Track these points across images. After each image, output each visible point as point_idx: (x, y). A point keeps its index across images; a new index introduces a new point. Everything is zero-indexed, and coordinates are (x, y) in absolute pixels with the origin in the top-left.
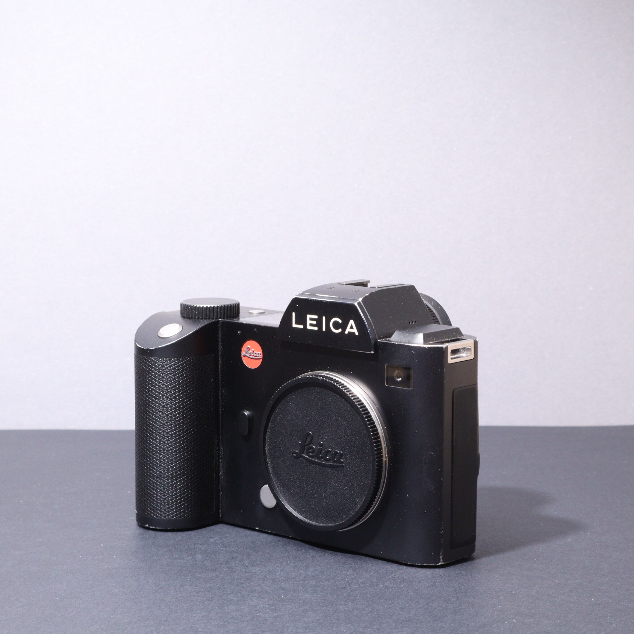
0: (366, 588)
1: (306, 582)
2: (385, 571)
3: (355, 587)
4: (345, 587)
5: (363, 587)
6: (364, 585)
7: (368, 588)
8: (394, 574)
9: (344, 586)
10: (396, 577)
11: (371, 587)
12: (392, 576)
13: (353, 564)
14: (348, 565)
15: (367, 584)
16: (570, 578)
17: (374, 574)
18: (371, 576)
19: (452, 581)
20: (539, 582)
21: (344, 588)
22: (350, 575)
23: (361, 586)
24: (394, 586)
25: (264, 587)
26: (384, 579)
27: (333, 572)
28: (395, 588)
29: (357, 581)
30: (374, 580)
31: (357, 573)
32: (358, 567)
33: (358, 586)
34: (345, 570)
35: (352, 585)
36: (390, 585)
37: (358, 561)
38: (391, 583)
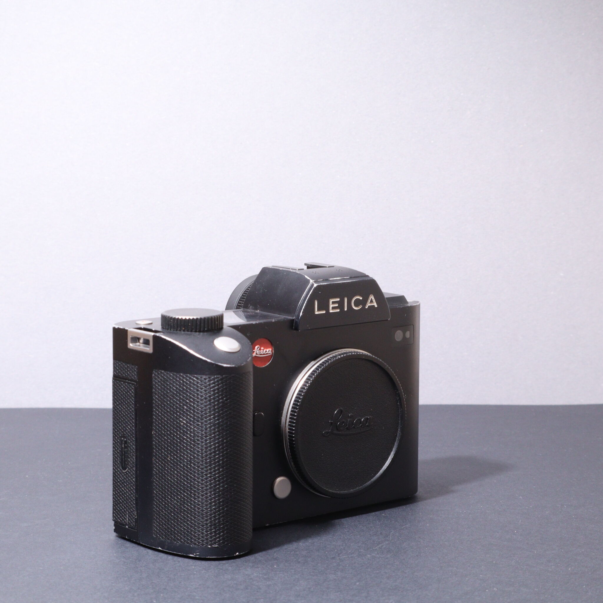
0: (354, 558)
1: (298, 553)
2: (373, 542)
3: (344, 557)
4: (335, 557)
5: (352, 557)
6: (352, 555)
7: (356, 558)
8: (381, 545)
9: (333, 557)
10: (383, 547)
11: (359, 557)
12: (379, 547)
13: (342, 536)
14: (337, 537)
15: (355, 554)
16: (547, 549)
17: (362, 545)
18: (359, 547)
19: (436, 552)
20: (519, 553)
21: (333, 558)
22: (339, 546)
23: (350, 556)
24: (381, 556)
25: (258, 558)
26: (371, 550)
27: (323, 543)
28: (382, 558)
29: (346, 551)
30: (362, 551)
31: (346, 544)
32: (347, 538)
33: (347, 556)
34: (335, 541)
35: (341, 555)
36: (377, 556)
37: (347, 533)
38: (378, 554)
